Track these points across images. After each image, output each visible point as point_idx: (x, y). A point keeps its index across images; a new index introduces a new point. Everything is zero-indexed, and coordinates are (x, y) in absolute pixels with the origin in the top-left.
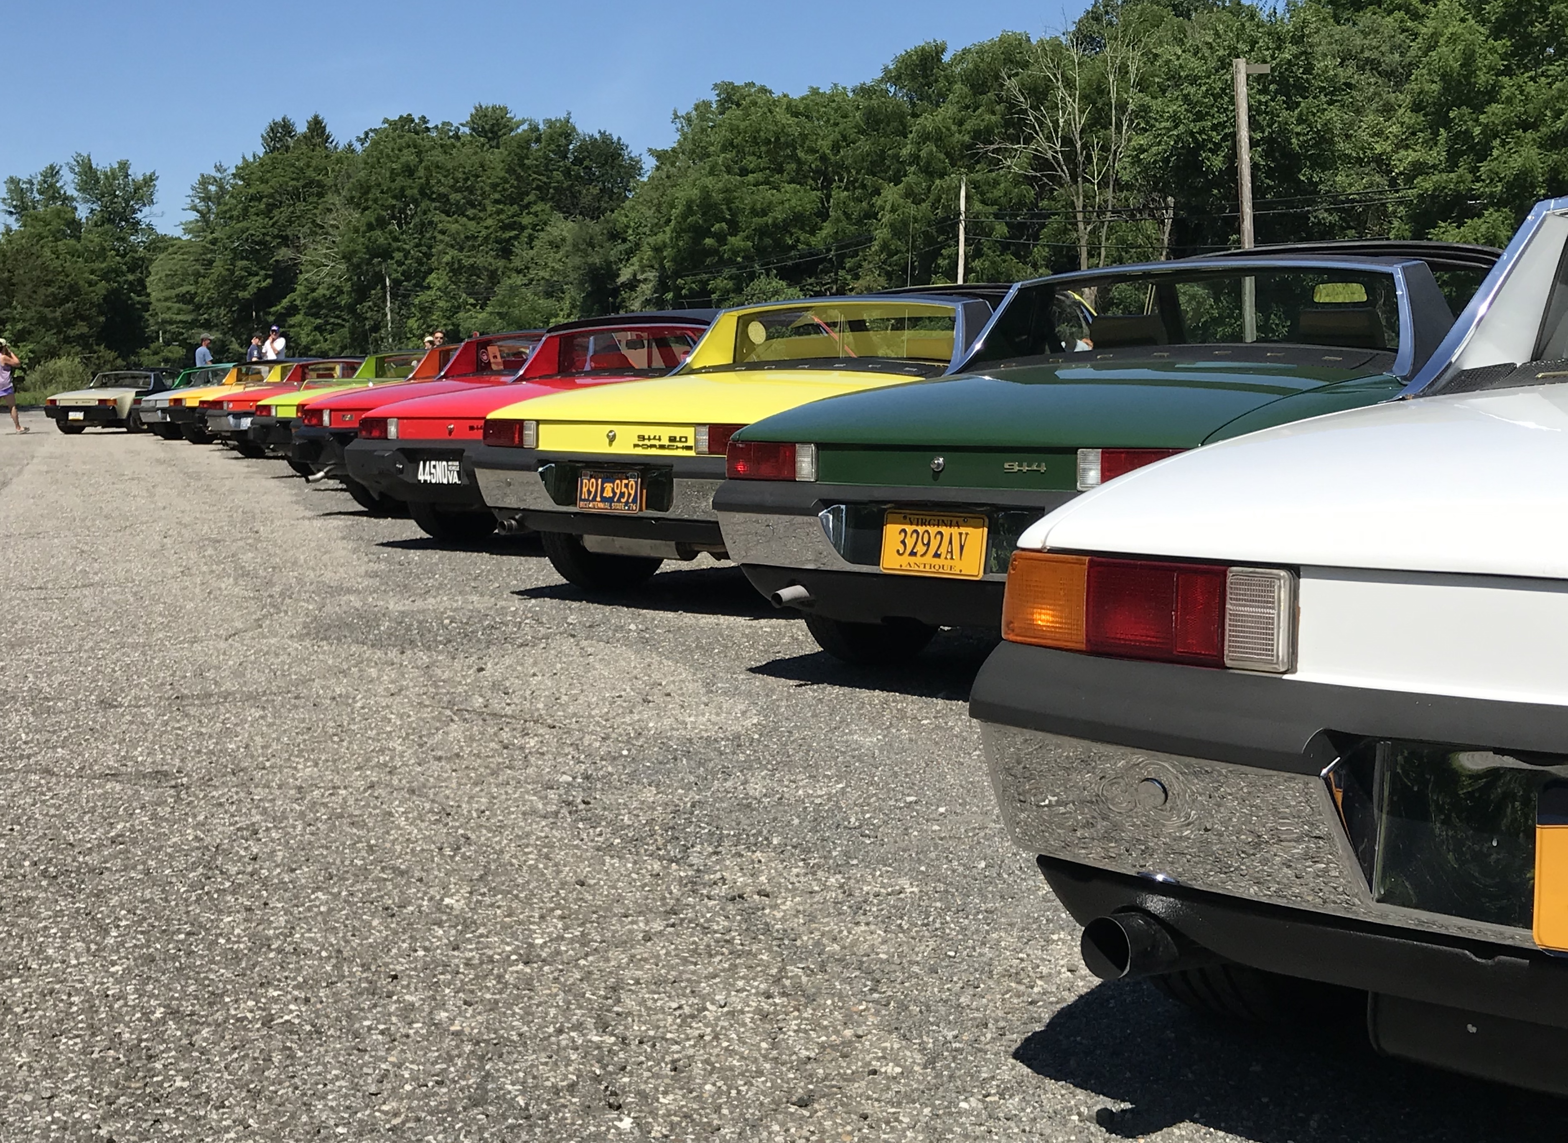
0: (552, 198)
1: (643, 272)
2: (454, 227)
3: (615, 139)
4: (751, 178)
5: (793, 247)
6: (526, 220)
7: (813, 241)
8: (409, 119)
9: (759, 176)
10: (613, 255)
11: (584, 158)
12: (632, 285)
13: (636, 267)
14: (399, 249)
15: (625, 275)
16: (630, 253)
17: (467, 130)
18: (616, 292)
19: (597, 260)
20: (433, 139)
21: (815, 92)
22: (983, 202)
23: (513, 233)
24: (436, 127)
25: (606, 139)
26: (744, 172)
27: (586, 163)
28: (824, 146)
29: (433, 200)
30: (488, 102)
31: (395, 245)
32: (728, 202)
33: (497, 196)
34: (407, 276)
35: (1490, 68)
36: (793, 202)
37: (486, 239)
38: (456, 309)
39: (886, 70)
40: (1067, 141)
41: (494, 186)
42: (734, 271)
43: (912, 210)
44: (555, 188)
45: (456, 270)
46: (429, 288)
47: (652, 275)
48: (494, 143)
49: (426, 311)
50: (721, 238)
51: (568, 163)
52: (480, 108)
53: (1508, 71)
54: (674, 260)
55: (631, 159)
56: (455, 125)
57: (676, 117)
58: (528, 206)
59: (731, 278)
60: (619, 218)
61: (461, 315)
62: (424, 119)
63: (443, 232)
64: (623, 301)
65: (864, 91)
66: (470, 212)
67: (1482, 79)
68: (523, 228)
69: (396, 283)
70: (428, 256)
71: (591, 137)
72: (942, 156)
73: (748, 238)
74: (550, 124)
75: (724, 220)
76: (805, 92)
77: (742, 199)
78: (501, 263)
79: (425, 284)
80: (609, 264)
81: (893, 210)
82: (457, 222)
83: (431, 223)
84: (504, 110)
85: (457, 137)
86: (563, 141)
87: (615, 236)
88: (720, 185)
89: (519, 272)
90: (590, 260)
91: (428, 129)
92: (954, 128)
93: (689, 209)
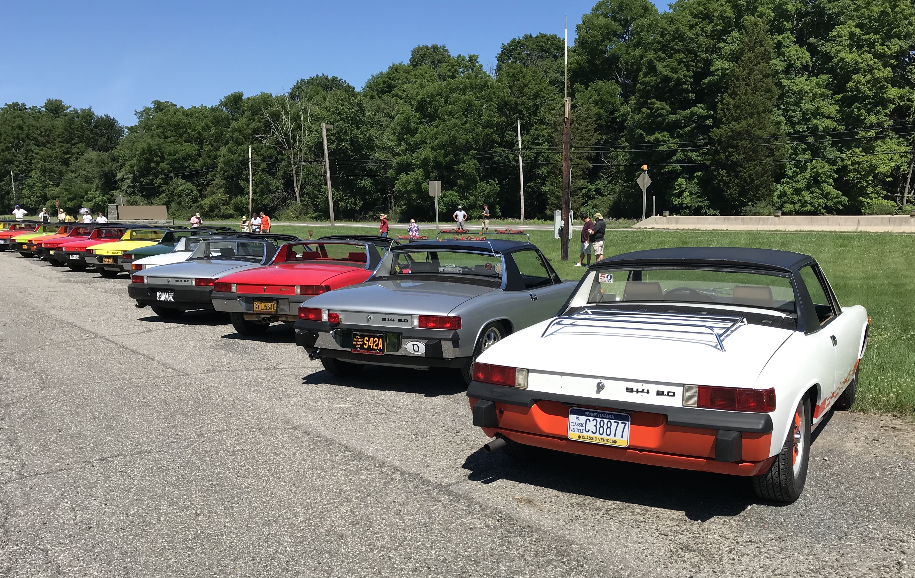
0: (85, 142)
1: (127, 175)
2: (42, 152)
3: (112, 118)
4: (169, 140)
5: (188, 167)
6: (74, 150)
7: (196, 165)
8: (17, 104)
9: (173, 139)
10: (114, 167)
11: (98, 126)
12: (123, 180)
13: (124, 173)
14: (17, 161)
15: (119, 176)
16: (121, 167)
17: (44, 109)
18: (116, 182)
19: (107, 169)
20: (29, 114)
21: (194, 107)
22: (257, 155)
23: (68, 156)
24: (30, 108)
25: (108, 118)
26: (166, 137)
27: (100, 128)
28: (199, 128)
29: (32, 140)
30: (53, 98)
31: (15, 159)
32: (160, 149)
33: (60, 140)
34: (21, 172)
35: (415, 122)
36: (187, 150)
37: (56, 157)
38: (45, 187)
39: (221, 102)
40: (286, 135)
41: (58, 136)
42: (163, 176)
43: (232, 157)
44: (86, 138)
45: (43, 170)
46: (31, 177)
47: (130, 176)
48: (57, 115)
49: (31, 187)
50: (158, 163)
51: (92, 128)
52: (49, 101)
53: (421, 123)
54: (138, 171)
55: (120, 127)
56: (39, 107)
57: (136, 112)
58: (74, 144)
59: (162, 179)
60: (115, 153)
61: (47, 189)
62: (24, 105)
63: (37, 154)
64: (119, 186)
65: (212, 109)
66: (48, 146)
67: (413, 125)
68: (73, 154)
69: (16, 175)
70: (31, 164)
71: (101, 117)
72: (241, 137)
73: (168, 164)
74: (82, 110)
75: (158, 156)
76: (190, 107)
77: (166, 148)
78: (64, 168)
79: (29, 175)
80: (112, 171)
81: (224, 156)
82: (43, 150)
83: (31, 150)
84: (61, 101)
85: (39, 112)
86: (89, 119)
87: (114, 160)
88: (156, 143)
89: (72, 172)
90: (103, 169)
91: (26, 109)
92: (245, 127)
93: (143, 152)
